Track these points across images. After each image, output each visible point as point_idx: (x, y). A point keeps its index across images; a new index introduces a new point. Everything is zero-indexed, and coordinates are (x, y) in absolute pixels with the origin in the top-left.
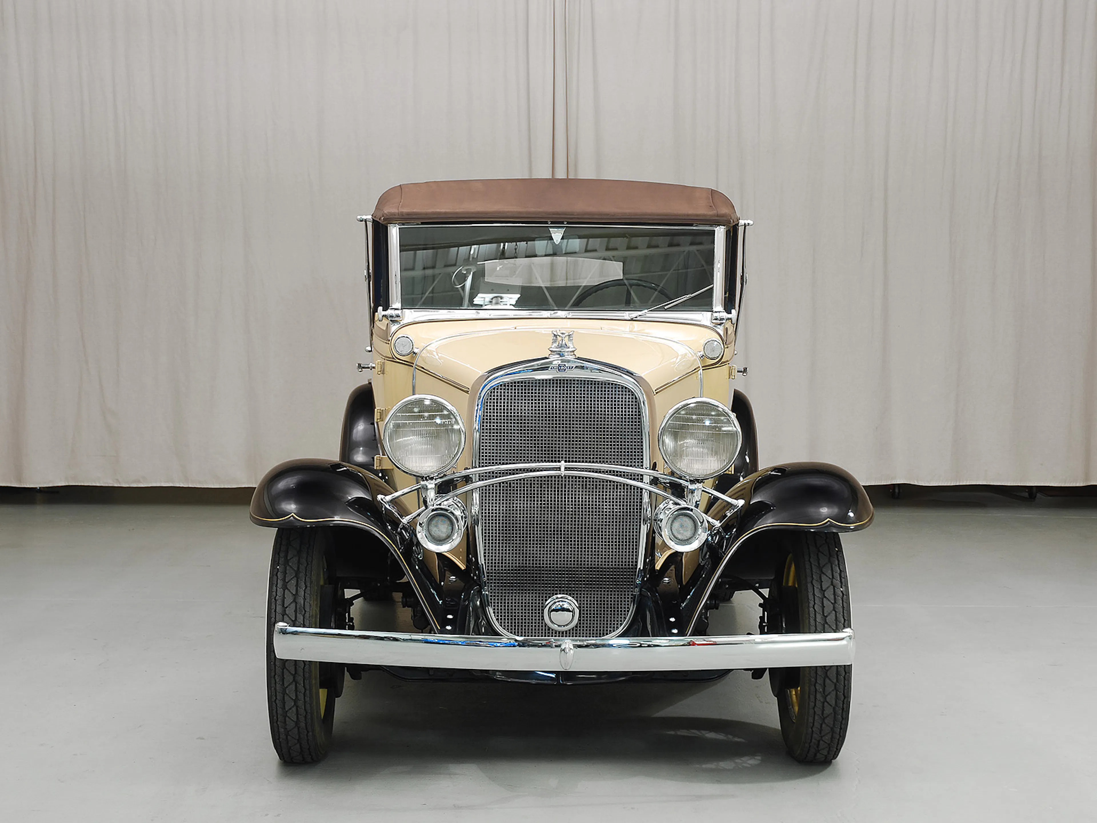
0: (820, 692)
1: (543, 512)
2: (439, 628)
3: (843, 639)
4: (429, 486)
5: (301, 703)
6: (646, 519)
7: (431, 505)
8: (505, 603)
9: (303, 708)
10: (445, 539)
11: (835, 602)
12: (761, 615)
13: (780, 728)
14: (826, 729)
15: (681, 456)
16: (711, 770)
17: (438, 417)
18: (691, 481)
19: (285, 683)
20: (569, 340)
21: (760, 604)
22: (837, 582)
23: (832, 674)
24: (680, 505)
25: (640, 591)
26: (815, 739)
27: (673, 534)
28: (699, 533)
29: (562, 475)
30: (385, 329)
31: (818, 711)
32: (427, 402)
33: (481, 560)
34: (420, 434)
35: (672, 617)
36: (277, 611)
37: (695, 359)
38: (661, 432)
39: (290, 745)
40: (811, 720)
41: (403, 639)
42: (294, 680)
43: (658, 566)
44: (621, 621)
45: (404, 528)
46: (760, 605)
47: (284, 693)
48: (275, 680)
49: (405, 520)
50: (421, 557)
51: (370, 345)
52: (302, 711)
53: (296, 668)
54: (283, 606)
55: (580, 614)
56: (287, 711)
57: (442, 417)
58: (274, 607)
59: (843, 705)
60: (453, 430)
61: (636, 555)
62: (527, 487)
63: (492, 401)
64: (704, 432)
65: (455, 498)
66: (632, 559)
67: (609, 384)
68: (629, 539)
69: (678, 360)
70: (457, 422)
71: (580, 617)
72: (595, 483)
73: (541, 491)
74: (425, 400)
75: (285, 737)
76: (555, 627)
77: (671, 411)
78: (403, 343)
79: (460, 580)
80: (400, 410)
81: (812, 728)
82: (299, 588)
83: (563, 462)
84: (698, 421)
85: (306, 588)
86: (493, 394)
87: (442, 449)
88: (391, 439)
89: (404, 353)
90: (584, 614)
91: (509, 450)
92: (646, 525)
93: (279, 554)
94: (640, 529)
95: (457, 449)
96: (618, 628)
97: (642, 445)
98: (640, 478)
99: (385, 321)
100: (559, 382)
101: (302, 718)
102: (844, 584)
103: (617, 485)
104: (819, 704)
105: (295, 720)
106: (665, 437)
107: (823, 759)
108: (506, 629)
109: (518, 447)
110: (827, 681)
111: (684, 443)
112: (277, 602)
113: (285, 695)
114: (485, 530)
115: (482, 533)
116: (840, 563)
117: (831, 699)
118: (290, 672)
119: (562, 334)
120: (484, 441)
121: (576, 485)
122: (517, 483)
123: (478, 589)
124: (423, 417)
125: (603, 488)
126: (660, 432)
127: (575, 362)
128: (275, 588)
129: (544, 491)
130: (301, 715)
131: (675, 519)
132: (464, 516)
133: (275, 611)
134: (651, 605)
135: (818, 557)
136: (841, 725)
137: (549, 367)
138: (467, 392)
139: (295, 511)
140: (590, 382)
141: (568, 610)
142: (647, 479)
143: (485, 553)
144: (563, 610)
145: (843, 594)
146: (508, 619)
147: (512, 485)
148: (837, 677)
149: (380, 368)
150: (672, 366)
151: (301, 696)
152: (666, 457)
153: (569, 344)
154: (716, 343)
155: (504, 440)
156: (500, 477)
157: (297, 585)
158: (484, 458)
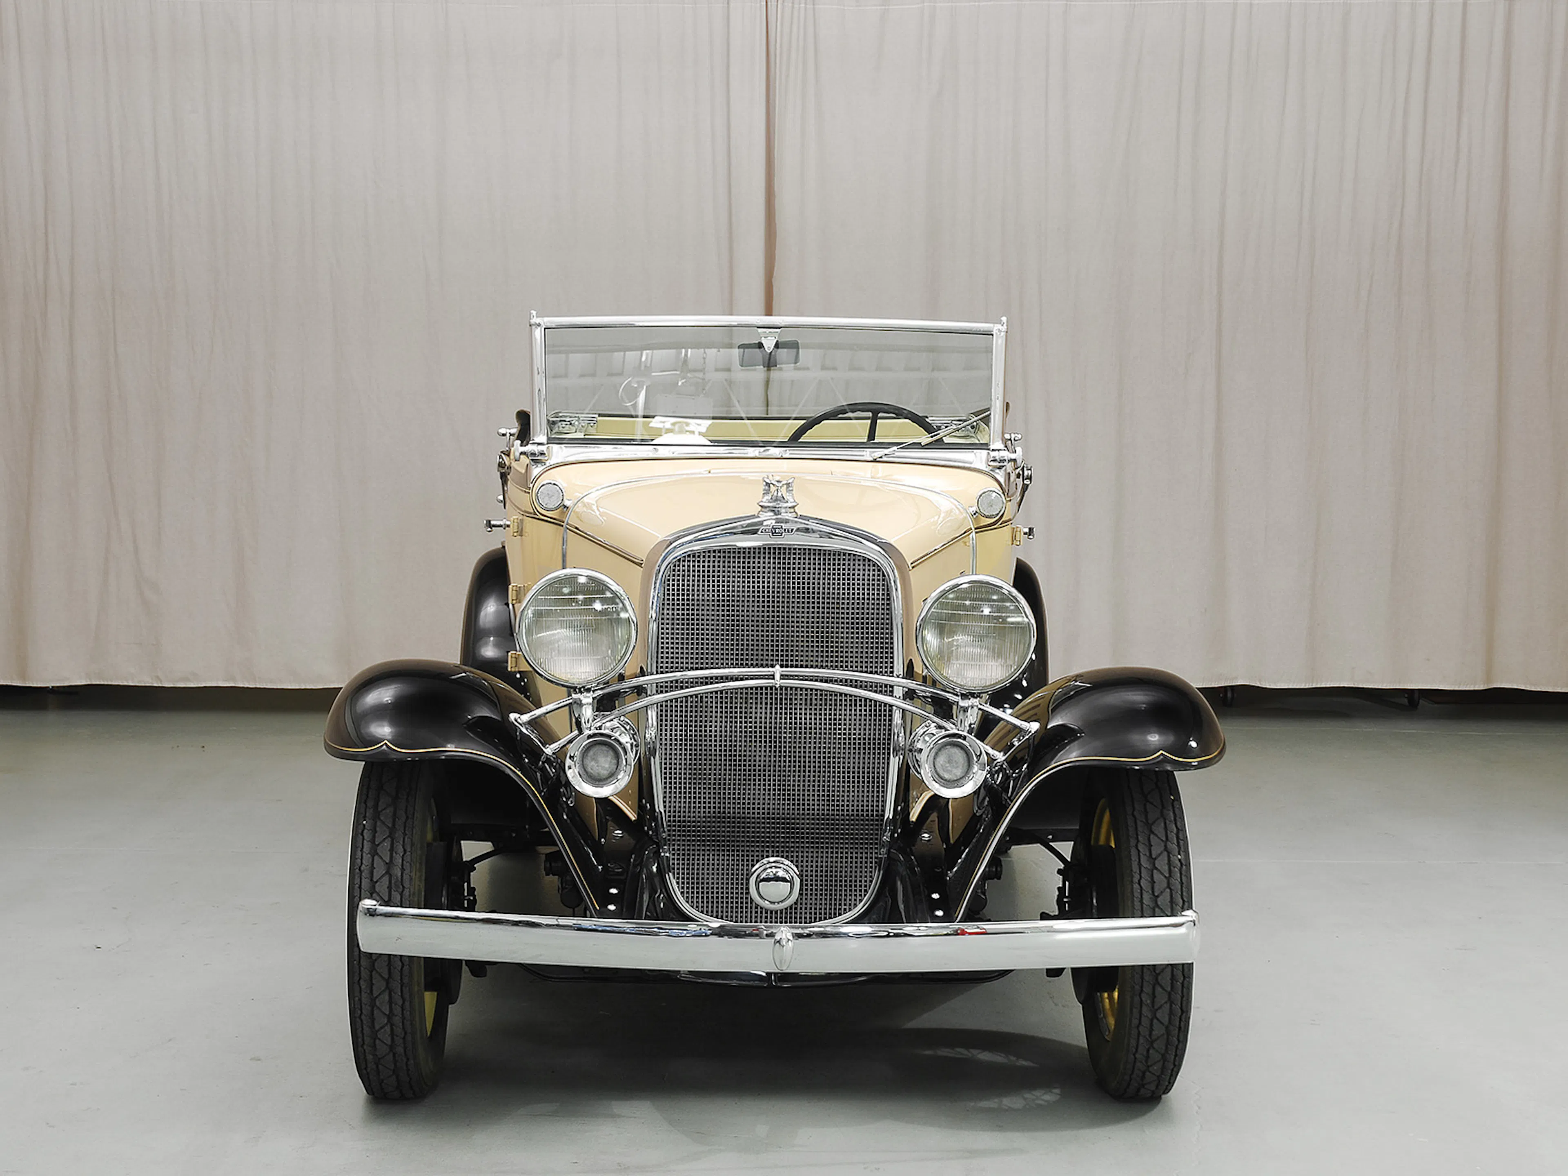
0: (1147, 1005)
1: (748, 739)
2: (598, 908)
3: (1181, 925)
4: (584, 701)
5: (397, 1020)
6: (897, 748)
7: (587, 728)
8: (693, 869)
9: (401, 1027)
10: (607, 778)
11: (1170, 876)
12: (1061, 885)
13: (1086, 1046)
14: (1155, 1056)
15: (949, 659)
16: (989, 1110)
17: (597, 601)
18: (962, 695)
19: (374, 992)
20: (788, 491)
21: (1059, 870)
22: (1173, 847)
23: (1165, 979)
24: (947, 730)
25: (889, 852)
26: (1139, 1070)
27: (936, 772)
28: (974, 771)
29: (777, 686)
30: (523, 471)
31: (1144, 1031)
32: (582, 580)
33: (660, 806)
34: (571, 626)
35: (935, 893)
36: (363, 887)
37: (965, 518)
38: (920, 625)
39: (382, 1077)
40: (1133, 1043)
41: (546, 925)
42: (387, 987)
43: (914, 816)
44: (860, 895)
45: (548, 760)
46: (1060, 872)
47: (373, 1005)
48: (360, 987)
49: (549, 750)
50: (571, 803)
51: (502, 493)
52: (399, 1031)
53: (389, 970)
54: (372, 880)
55: (801, 884)
56: (377, 1031)
57: (604, 601)
58: (359, 880)
59: (1180, 1023)
60: (619, 620)
61: (882, 801)
62: (726, 703)
63: (676, 578)
64: (982, 624)
65: (622, 718)
66: (877, 806)
67: (844, 555)
68: (873, 777)
69: (941, 519)
70: (625, 609)
71: (801, 889)
72: (824, 697)
73: (746, 708)
74: (580, 577)
75: (374, 1067)
76: (766, 904)
77: (935, 595)
78: (550, 493)
79: (629, 835)
80: (543, 591)
81: (1134, 1055)
82: (394, 854)
83: (778, 667)
84: (974, 608)
85: (405, 853)
86: (677, 568)
87: (604, 649)
88: (529, 632)
89: (551, 506)
90: (807, 885)
91: (700, 649)
92: (897, 758)
93: (365, 803)
94: (888, 763)
95: (625, 647)
96: (856, 905)
97: (892, 643)
98: (888, 690)
99: (525, 460)
100: (772, 551)
101: (399, 1041)
102: (1182, 849)
103: (856, 700)
104: (1145, 1022)
105: (389, 1043)
106: (926, 632)
107: (1149, 1095)
108: (695, 907)
109: (712, 644)
110: (1159, 990)
111: (953, 640)
112: (363, 874)
113: (375, 1008)
114: (665, 764)
115: (661, 768)
116: (1177, 818)
117: (1163, 1015)
118: (381, 976)
119: (778, 481)
120: (665, 636)
121: (796, 699)
122: (712, 697)
123: (655, 850)
124: (576, 601)
125: (836, 705)
126: (918, 624)
127: (796, 522)
128: (359, 853)
129: (751, 708)
130: (397, 1036)
131: (940, 750)
132: (635, 743)
133: (360, 887)
134: (904, 873)
135: (1145, 809)
136: (1176, 1051)
137: (758, 530)
138: (640, 565)
139: (389, 737)
140: (817, 552)
141: (784, 880)
142: (899, 692)
143: (665, 797)
144: (777, 879)
145: (1182, 864)
146: (698, 893)
147: (705, 700)
148: (1172, 984)
149: (516, 527)
150: (933, 527)
151: (397, 1010)
152: (928, 660)
153: (787, 496)
154: (994, 494)
155: (693, 634)
156: (687, 687)
157: (392, 850)
158: (665, 660)
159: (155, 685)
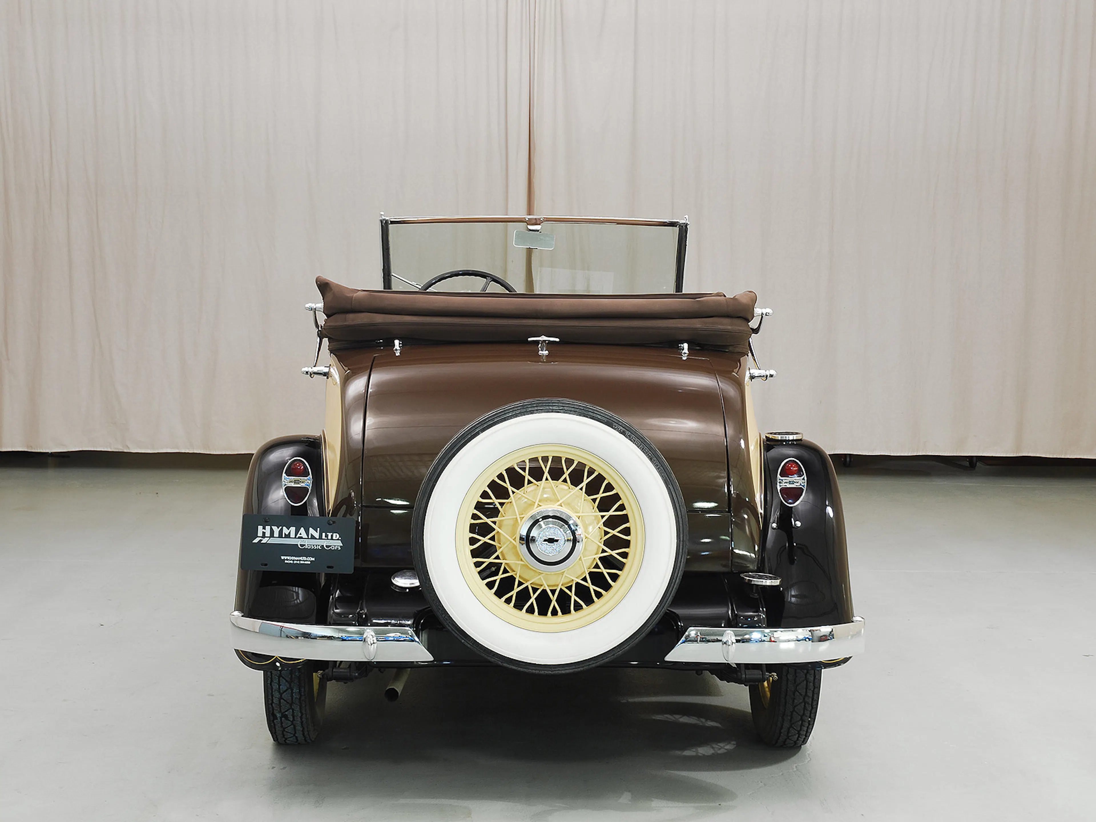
159: (125, 451)
